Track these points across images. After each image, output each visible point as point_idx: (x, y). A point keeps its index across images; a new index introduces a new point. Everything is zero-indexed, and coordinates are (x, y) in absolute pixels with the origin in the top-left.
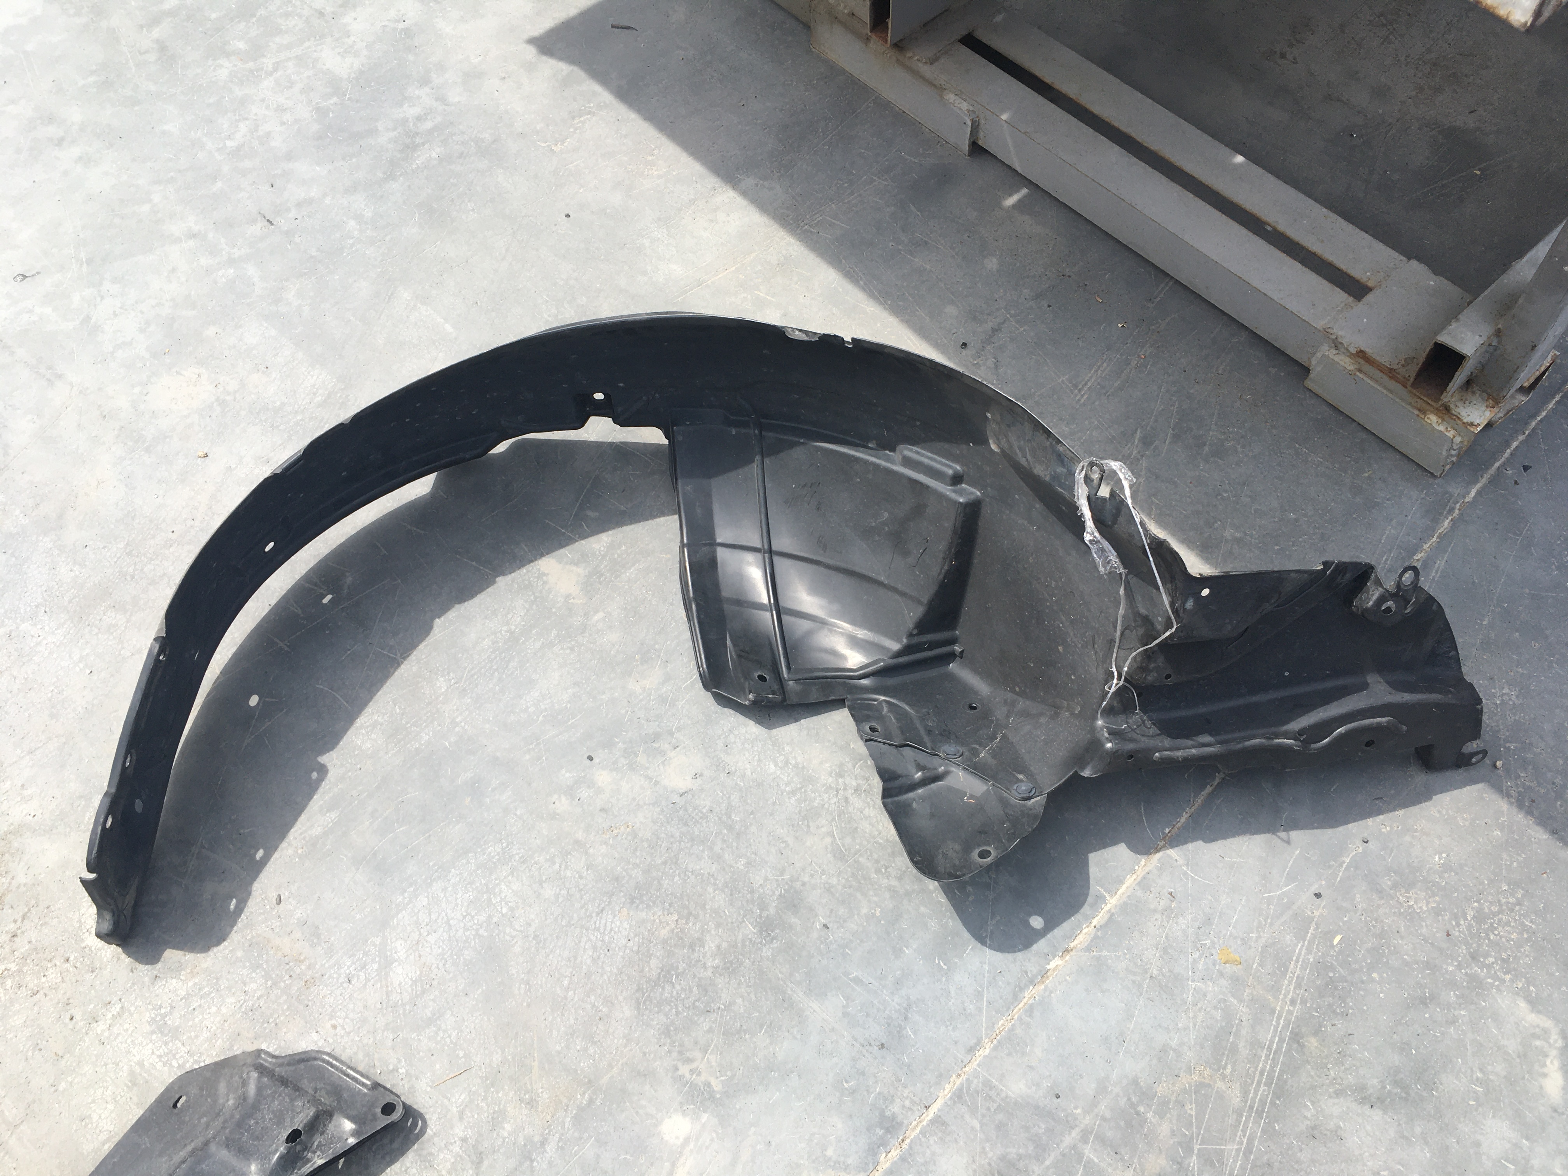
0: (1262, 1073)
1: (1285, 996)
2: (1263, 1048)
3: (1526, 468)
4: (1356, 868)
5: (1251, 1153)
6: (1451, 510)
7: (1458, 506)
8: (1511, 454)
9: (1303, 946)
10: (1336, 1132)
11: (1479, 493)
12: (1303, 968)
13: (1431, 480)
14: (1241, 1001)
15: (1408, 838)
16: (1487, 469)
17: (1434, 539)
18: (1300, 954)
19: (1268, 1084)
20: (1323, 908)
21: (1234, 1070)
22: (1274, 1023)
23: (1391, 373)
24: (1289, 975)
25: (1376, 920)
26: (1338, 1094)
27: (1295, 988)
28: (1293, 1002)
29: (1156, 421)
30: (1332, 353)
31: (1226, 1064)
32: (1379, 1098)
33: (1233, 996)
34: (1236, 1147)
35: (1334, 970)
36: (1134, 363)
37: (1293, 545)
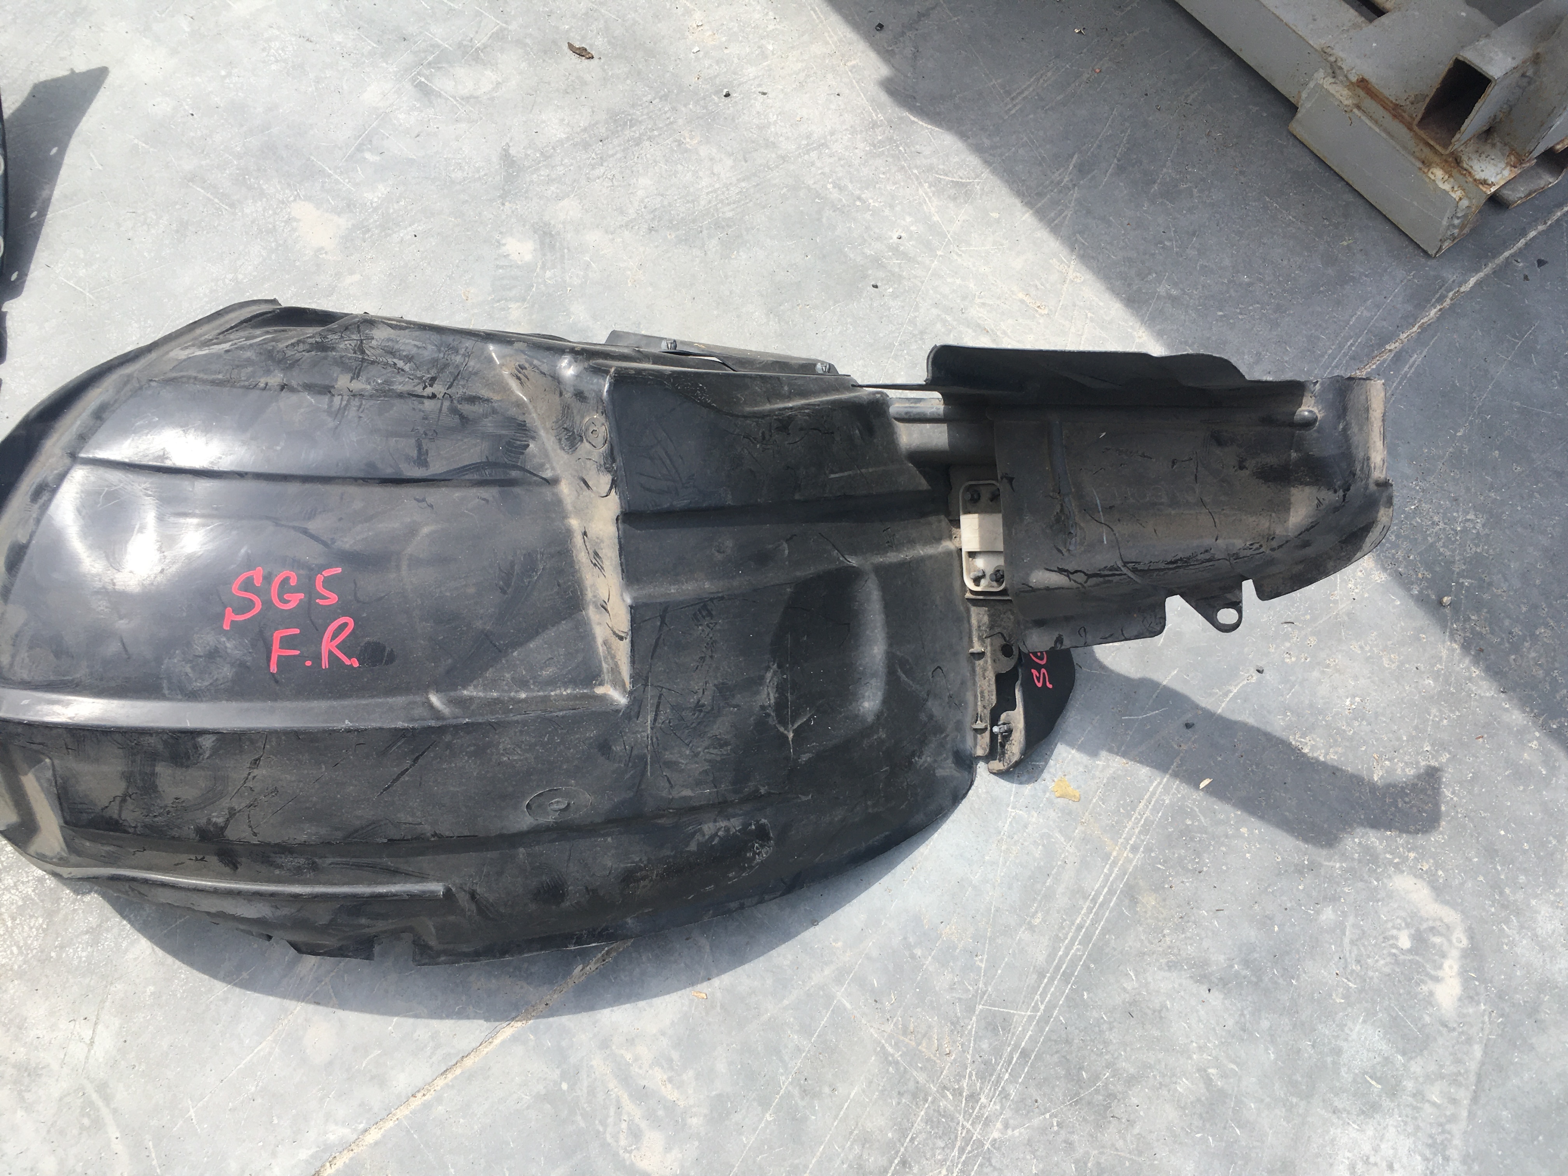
0: (1080, 927)
1: (1127, 840)
2: (1085, 898)
3: (1541, 263)
4: (1245, 700)
5: (1047, 1023)
6: (1441, 300)
7: (1451, 294)
8: (1526, 244)
9: (1160, 783)
10: (1160, 1011)
11: (1479, 284)
12: (1155, 810)
13: (1423, 260)
14: (1069, 838)
15: (1316, 674)
16: (1494, 257)
17: (1415, 329)
18: (1154, 793)
19: (1085, 942)
20: (1194, 742)
21: (1044, 920)
22: (1105, 870)
23: (1395, 110)
24: (1136, 815)
25: (1257, 765)
26: (1171, 966)
27: (1140, 833)
28: (1134, 849)
29: (1099, 147)
30: (1327, 83)
31: (1036, 912)
32: (1221, 979)
33: (1061, 832)
34: (1029, 1013)
35: (1194, 817)
36: (1086, 76)
37: (1241, 314)
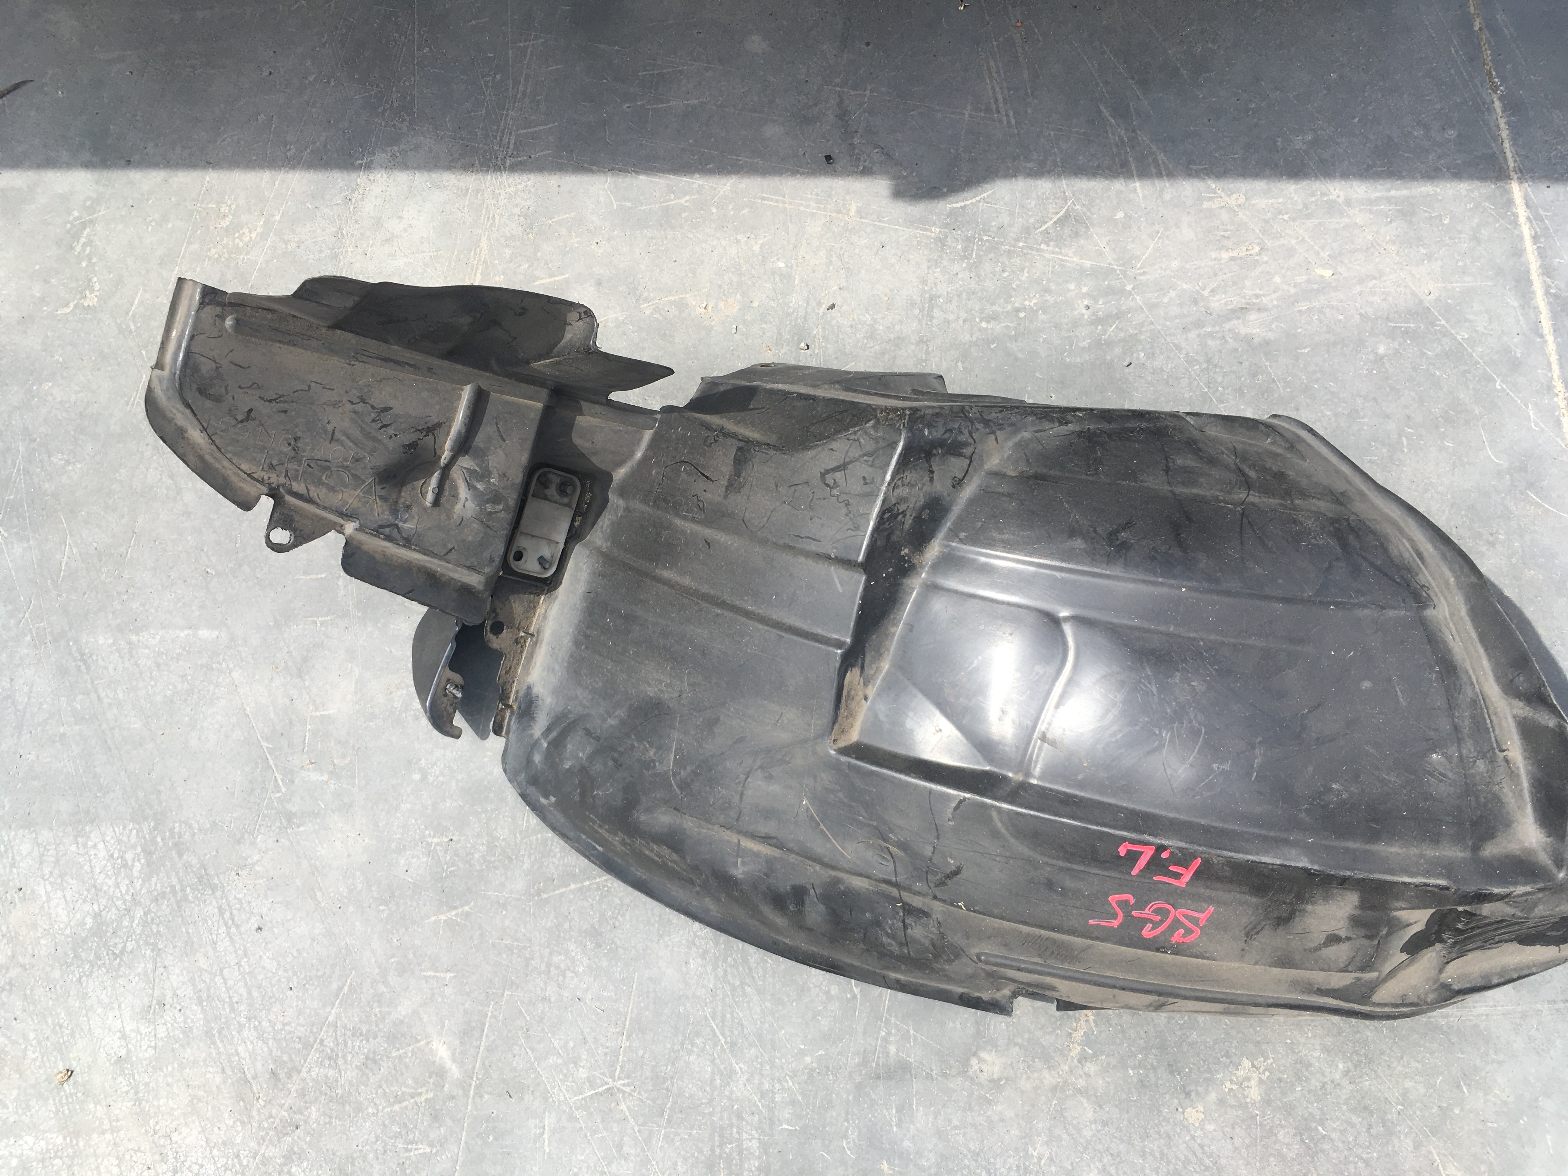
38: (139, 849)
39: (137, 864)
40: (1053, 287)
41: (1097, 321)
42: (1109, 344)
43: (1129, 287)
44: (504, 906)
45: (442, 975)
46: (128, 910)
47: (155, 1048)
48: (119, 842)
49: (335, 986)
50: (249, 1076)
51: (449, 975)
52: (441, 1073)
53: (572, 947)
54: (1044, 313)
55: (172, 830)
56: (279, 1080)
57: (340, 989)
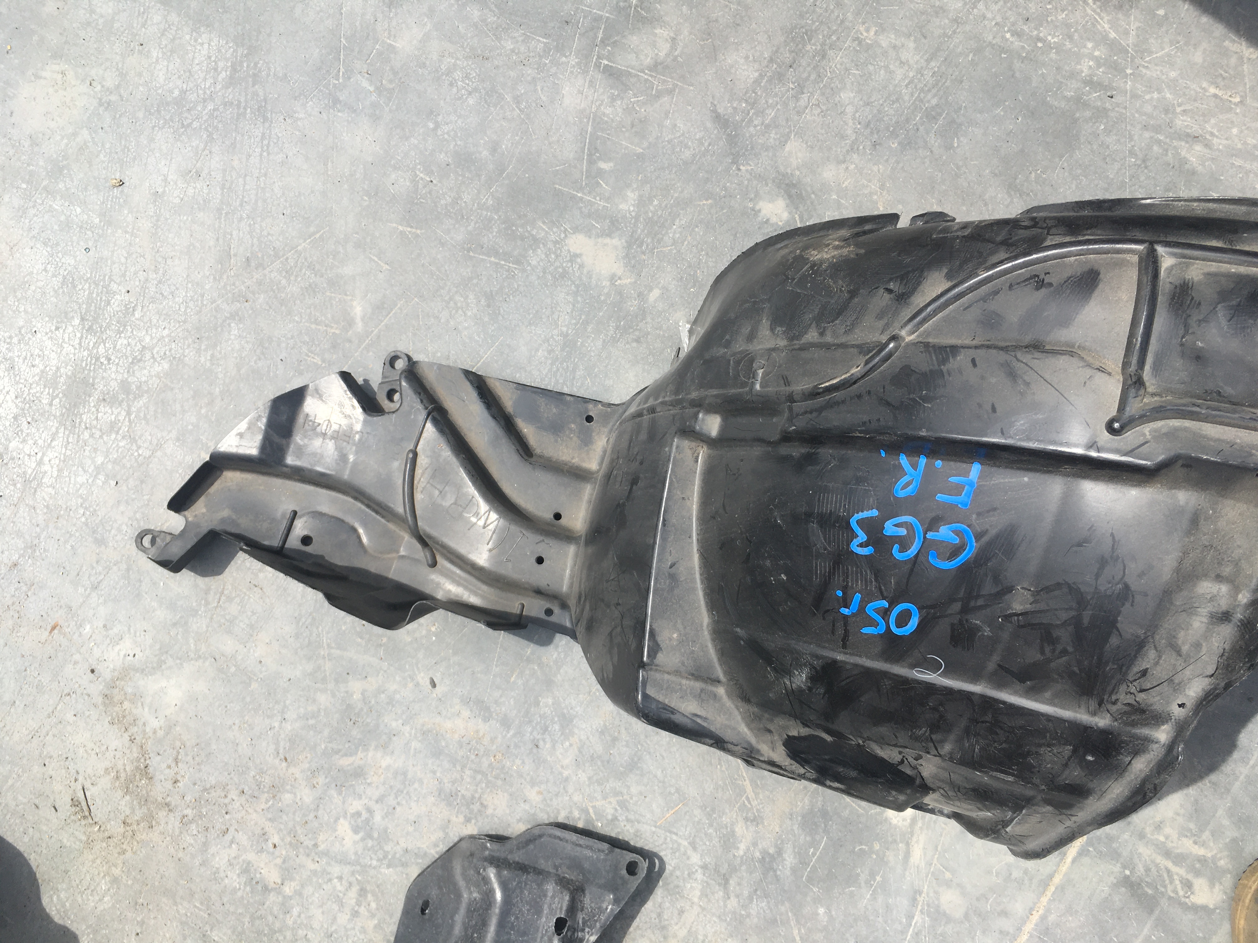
38: (229, 64)
39: (224, 73)
40: (1076, 37)
41: (1089, 82)
42: (1086, 105)
43: (1129, 71)
44: (443, 245)
45: (382, 264)
46: (205, 100)
47: (182, 200)
48: (219, 51)
49: (312, 229)
50: (232, 253)
51: (387, 267)
52: (351, 323)
53: (471, 296)
54: (1056, 53)
55: (256, 64)
56: (249, 266)
57: (314, 233)
